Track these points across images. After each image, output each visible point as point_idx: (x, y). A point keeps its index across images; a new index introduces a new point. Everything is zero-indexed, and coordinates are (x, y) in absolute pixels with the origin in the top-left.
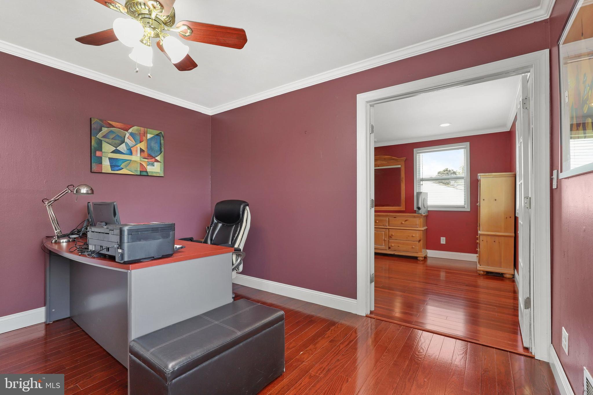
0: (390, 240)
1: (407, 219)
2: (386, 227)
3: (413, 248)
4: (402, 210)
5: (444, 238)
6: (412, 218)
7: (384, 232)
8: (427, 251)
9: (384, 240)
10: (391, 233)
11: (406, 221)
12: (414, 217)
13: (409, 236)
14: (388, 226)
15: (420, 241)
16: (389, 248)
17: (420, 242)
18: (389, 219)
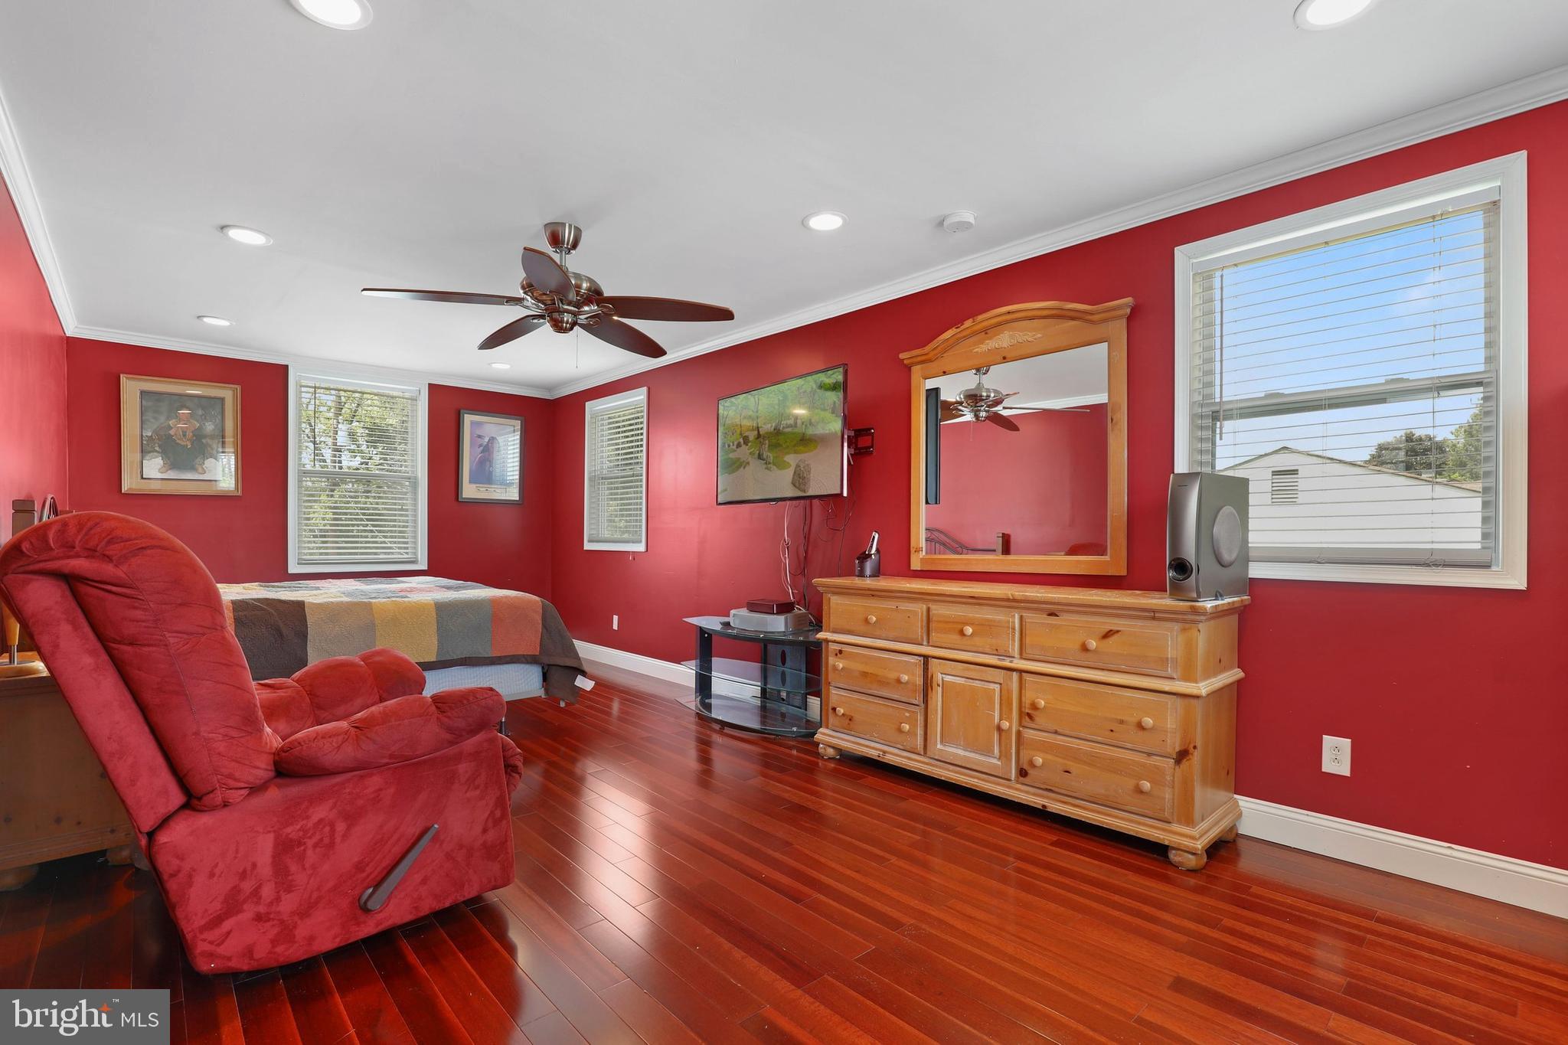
0: (1029, 734)
1: (1115, 628)
2: (1007, 663)
3: (1139, 791)
4: (1111, 572)
5: (1346, 743)
6: (1140, 623)
7: (997, 687)
8: (1241, 803)
9: (999, 729)
10: (1029, 696)
11: (1108, 635)
12: (1154, 618)
13: (1122, 722)
14: (1016, 654)
15: (1182, 755)
16: (1023, 773)
17: (1185, 764)
18: (1021, 618)
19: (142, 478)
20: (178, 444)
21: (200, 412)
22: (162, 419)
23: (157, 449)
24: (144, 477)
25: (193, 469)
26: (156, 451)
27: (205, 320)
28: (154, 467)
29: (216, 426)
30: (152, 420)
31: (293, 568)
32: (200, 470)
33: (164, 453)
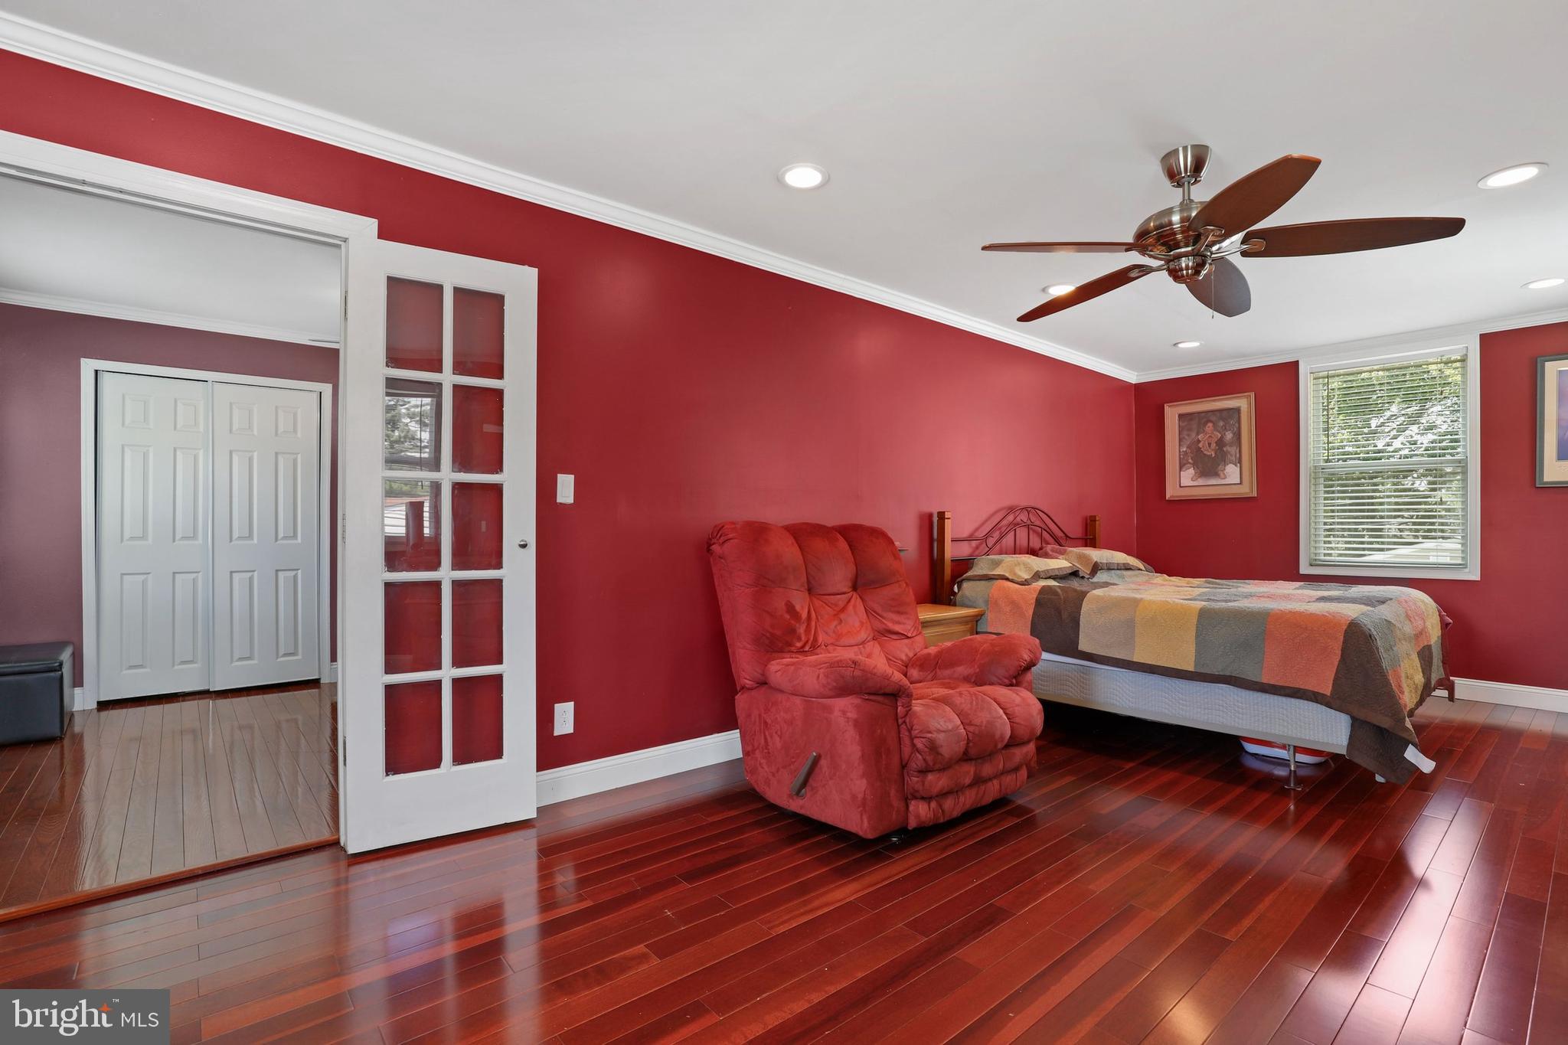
19: (1180, 487)
20: (1205, 454)
21: (1221, 424)
22: (1193, 435)
23: (1190, 461)
24: (1182, 485)
25: (1216, 475)
26: (1190, 463)
27: (1180, 345)
28: (1188, 477)
29: (1234, 434)
30: (1186, 437)
31: (1304, 569)
32: (1222, 475)
33: (1195, 465)
